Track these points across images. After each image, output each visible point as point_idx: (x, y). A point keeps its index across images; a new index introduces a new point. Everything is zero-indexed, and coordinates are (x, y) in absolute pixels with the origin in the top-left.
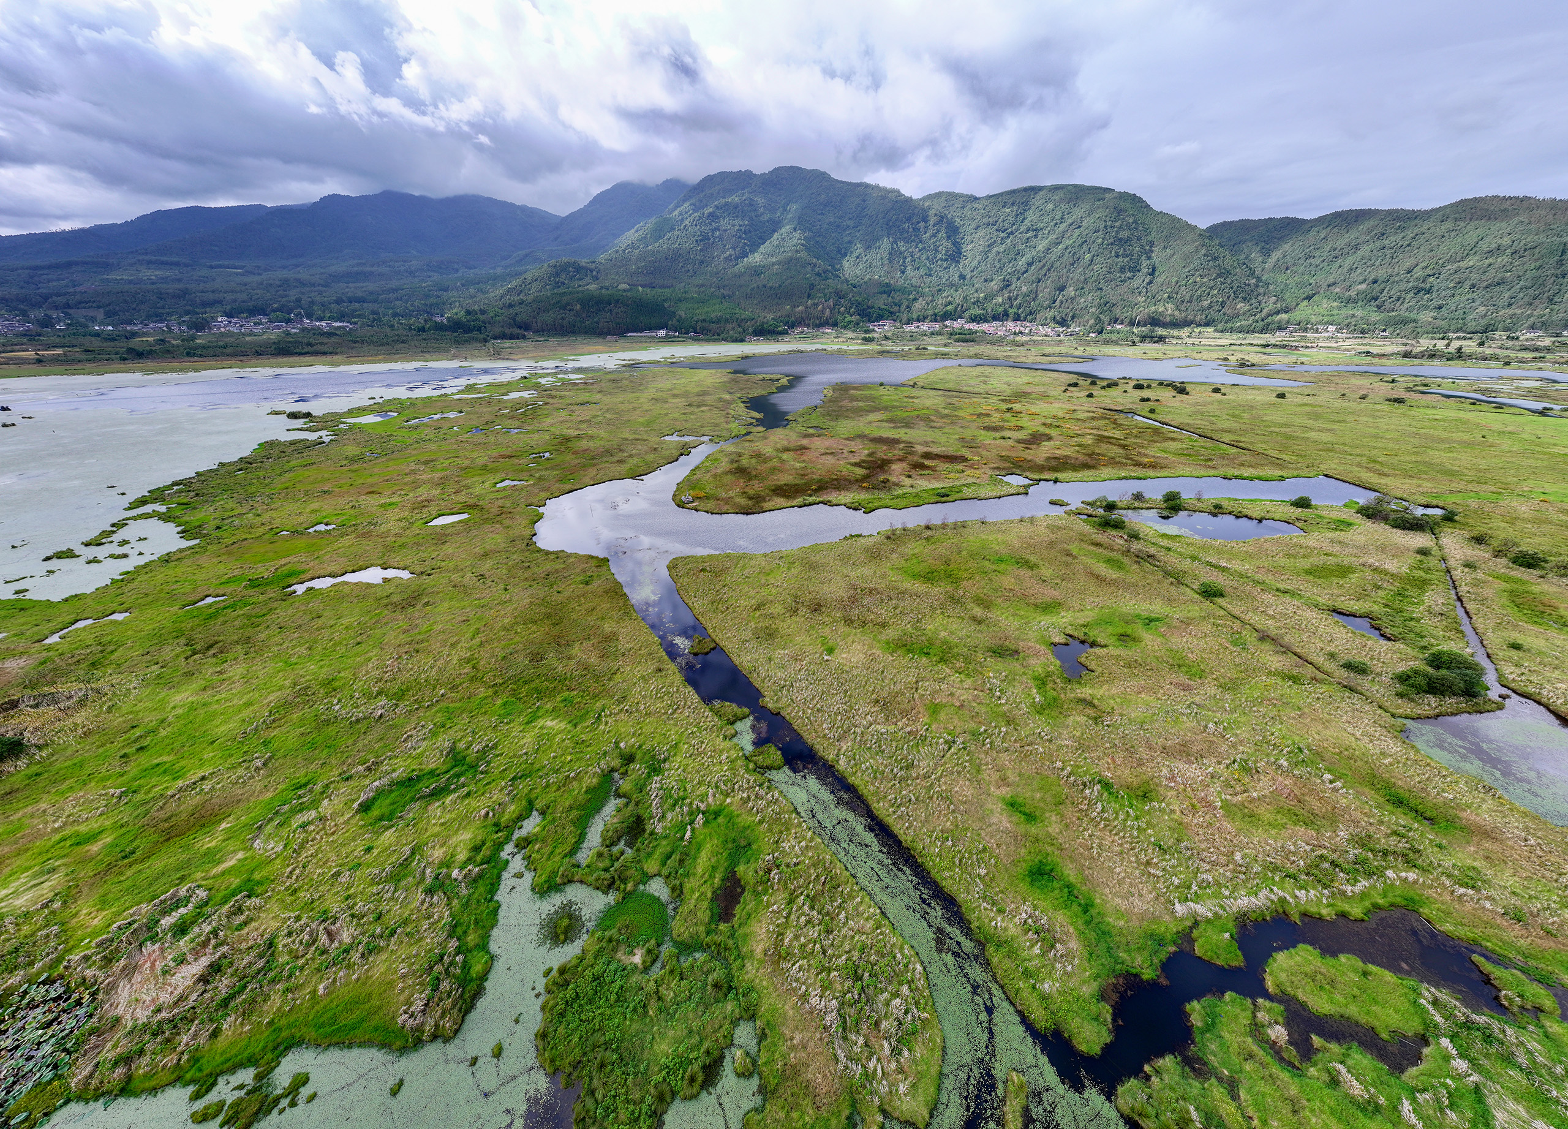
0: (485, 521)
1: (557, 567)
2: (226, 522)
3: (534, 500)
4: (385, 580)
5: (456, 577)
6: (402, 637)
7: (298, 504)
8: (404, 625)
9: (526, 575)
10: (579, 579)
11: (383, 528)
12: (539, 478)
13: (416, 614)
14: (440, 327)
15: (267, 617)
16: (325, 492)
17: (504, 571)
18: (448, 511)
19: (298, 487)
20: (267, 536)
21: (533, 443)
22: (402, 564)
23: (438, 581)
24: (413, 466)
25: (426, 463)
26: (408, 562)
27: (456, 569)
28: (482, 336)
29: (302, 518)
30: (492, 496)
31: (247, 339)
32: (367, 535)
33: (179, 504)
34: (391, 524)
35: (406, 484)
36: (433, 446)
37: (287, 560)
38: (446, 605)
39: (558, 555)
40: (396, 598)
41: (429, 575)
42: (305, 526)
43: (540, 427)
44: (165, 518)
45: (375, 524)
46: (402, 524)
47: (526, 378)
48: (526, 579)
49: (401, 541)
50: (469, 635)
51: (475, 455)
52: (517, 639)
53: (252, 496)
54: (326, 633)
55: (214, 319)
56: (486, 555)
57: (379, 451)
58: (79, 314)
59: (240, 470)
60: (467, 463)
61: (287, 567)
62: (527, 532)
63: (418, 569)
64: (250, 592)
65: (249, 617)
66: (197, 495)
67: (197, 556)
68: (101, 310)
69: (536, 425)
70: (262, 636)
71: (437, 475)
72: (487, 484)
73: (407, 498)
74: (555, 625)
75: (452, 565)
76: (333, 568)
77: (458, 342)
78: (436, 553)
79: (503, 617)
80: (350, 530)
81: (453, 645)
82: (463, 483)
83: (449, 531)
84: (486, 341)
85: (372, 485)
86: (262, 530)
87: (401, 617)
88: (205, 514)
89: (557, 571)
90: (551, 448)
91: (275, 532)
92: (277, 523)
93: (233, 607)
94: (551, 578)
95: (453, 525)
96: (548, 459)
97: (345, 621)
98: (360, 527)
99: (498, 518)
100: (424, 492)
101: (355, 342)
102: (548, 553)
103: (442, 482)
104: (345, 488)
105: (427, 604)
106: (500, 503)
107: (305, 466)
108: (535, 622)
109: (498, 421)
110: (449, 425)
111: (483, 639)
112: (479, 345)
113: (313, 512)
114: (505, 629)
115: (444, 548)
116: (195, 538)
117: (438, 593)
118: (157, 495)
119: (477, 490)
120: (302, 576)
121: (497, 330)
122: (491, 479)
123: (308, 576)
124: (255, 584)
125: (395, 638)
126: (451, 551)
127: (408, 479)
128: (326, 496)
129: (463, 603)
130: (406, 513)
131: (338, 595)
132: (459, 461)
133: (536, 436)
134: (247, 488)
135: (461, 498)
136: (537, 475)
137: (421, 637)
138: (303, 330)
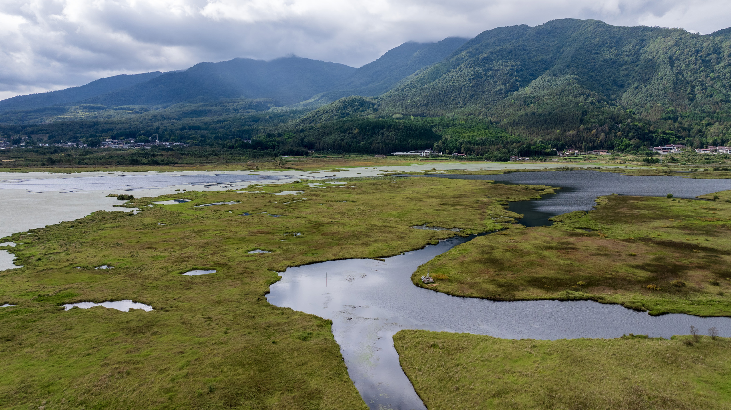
0: (228, 277)
1: (279, 321)
2: (46, 256)
3: (277, 266)
4: (131, 310)
5: (187, 316)
6: (124, 355)
7: (97, 250)
8: (130, 347)
9: (249, 324)
10: (297, 334)
11: (146, 273)
12: (287, 250)
13: (143, 340)
14: (245, 146)
15: (36, 323)
16: (118, 244)
17: (231, 318)
18: (202, 267)
19: (103, 240)
20: (66, 269)
21: (289, 225)
22: (149, 300)
23: (173, 317)
24: (188, 234)
25: (198, 232)
26: (154, 300)
27: (190, 310)
28: (274, 152)
29: (95, 260)
30: (241, 259)
31: (118, 152)
32: (133, 276)
33: (25, 243)
34: (155, 271)
35: (177, 245)
36: (208, 222)
37: (71, 286)
38: (170, 337)
39: (284, 311)
40: (133, 325)
41: (167, 311)
42: (94, 265)
43: (300, 214)
44: (11, 250)
45: (142, 269)
46: (162, 272)
47: (298, 182)
48: (248, 327)
49: (155, 283)
50: (179, 365)
51: (238, 230)
52: (221, 377)
53: (70, 242)
54: (69, 342)
55: (104, 140)
56: (219, 302)
57: (167, 223)
58: (35, 137)
59: (72, 227)
60: (229, 234)
61: (68, 291)
62: (263, 289)
63: (160, 305)
64: (35, 303)
65: (23, 320)
66: (39, 239)
67: (16, 275)
68: (48, 135)
69: (296, 213)
70: (24, 336)
71: (203, 241)
72: (240, 251)
73: (173, 254)
74: (260, 371)
75: (187, 305)
76: (99, 296)
77: (255, 156)
78: (179, 296)
79: (215, 355)
80: (123, 271)
81: (162, 371)
82: (222, 248)
83: (196, 281)
84: (276, 155)
85: (153, 243)
86: (65, 264)
87: (130, 340)
88: (36, 251)
89: (278, 324)
90: (303, 229)
91: (73, 266)
92: (77, 261)
93: (17, 312)
94: (271, 330)
95: (201, 277)
96: (299, 237)
97: (87, 336)
98: (131, 270)
99: (241, 276)
100: (188, 251)
101: (183, 154)
102: (275, 308)
103: (204, 246)
104: (133, 244)
105: (155, 333)
106: (246, 265)
107: (114, 227)
108: (243, 365)
109: (265, 209)
110: (226, 209)
111: (190, 371)
112: (270, 158)
113: (104, 256)
114: (213, 366)
115: (187, 292)
116: (22, 265)
117: (168, 326)
118: (15, 237)
119: (232, 254)
120: (75, 298)
121: (287, 148)
122: (245, 247)
123: (79, 298)
124: (41, 299)
125: (119, 355)
126: (191, 295)
127: (181, 241)
128: (118, 247)
129: (185, 338)
130: (169, 264)
131: (91, 315)
132: (224, 233)
133: (294, 221)
134: (71, 237)
135: (215, 258)
136: (285, 248)
137: (139, 359)
138: (154, 147)
